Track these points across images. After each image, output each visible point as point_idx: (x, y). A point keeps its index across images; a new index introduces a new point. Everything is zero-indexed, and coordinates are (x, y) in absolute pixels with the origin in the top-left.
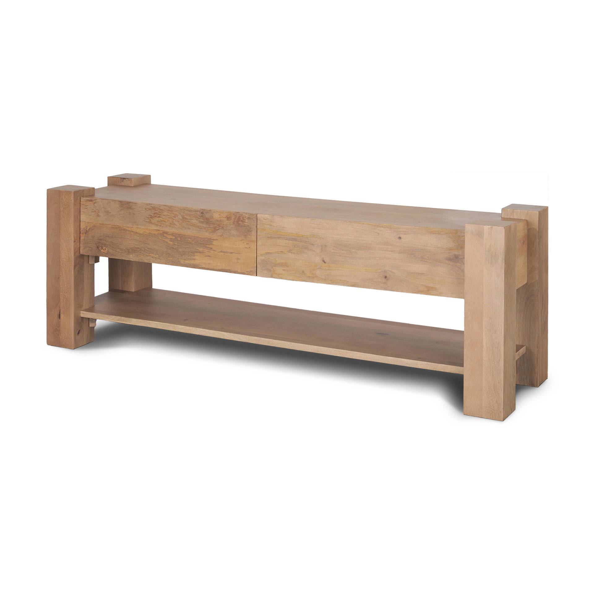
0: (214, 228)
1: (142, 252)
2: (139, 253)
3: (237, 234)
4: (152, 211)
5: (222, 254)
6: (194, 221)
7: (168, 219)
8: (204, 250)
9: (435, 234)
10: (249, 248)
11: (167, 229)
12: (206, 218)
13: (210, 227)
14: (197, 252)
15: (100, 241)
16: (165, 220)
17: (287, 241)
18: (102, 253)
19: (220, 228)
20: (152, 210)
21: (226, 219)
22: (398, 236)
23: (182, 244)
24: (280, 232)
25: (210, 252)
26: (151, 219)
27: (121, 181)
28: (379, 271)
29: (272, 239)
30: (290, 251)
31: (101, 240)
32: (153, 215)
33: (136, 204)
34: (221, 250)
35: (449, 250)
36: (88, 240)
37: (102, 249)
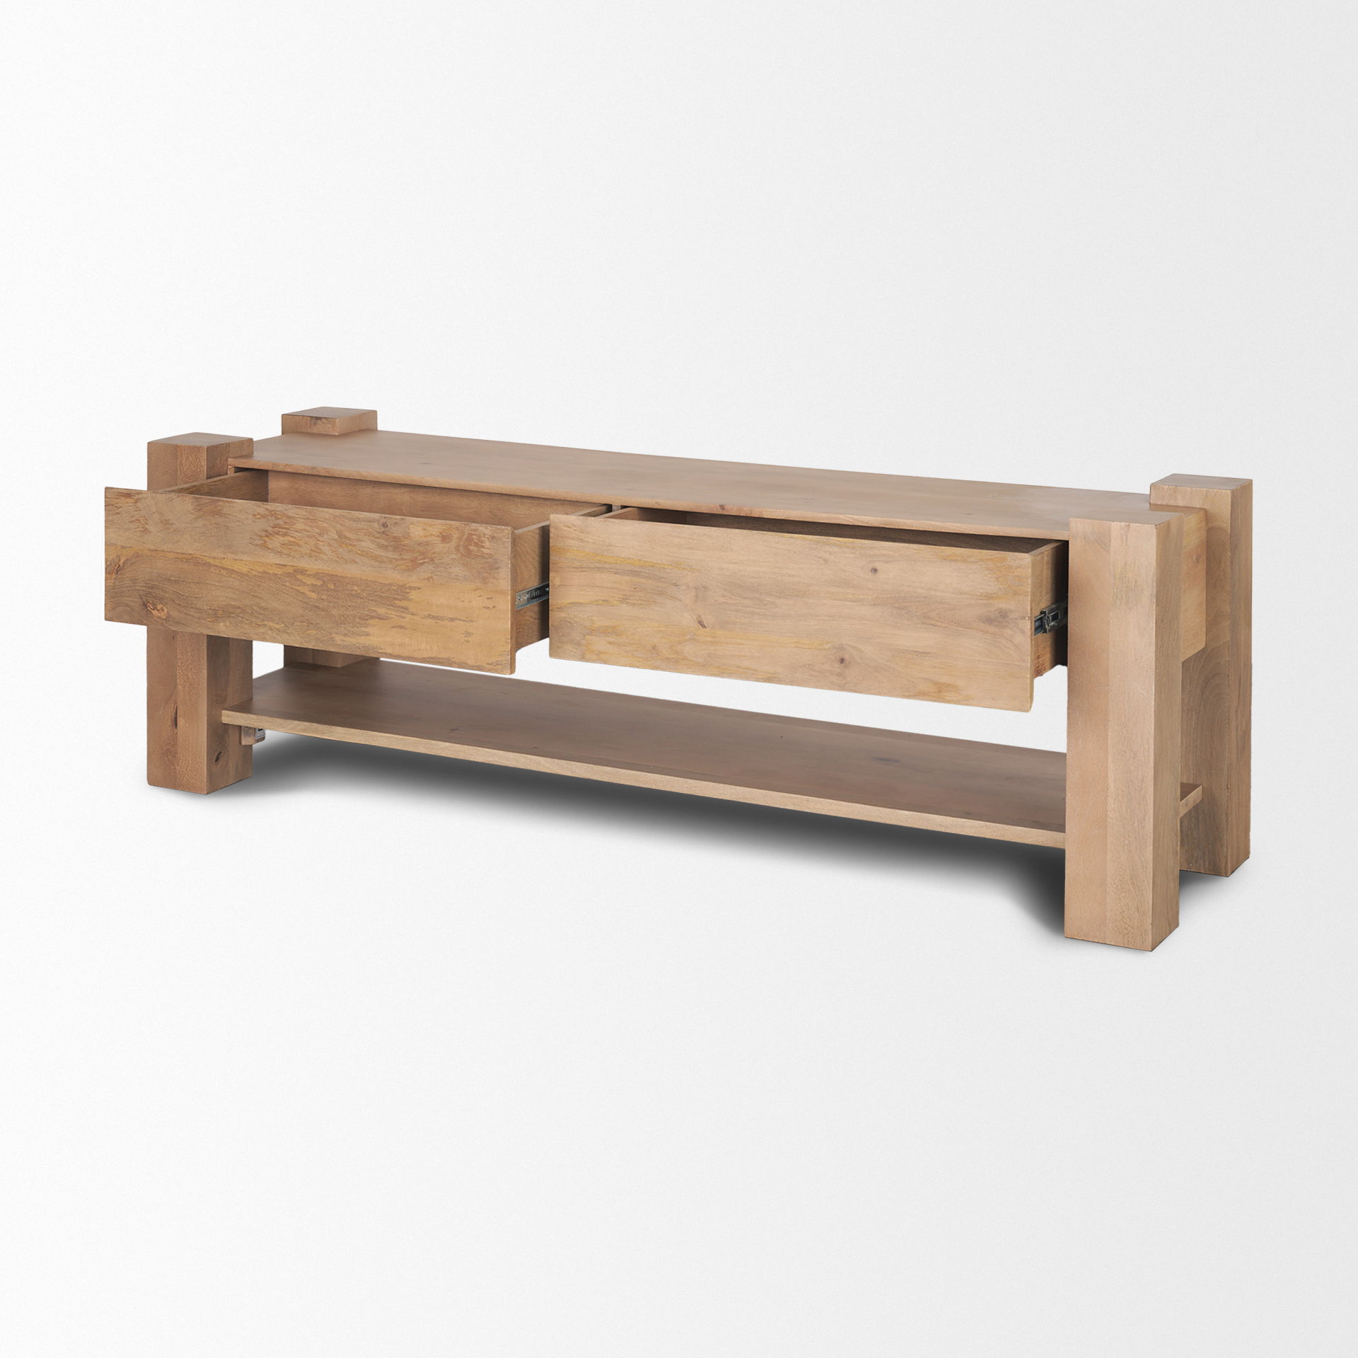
0: (413, 561)
1: (247, 618)
2: (240, 619)
3: (465, 575)
4: (268, 519)
5: (433, 621)
6: (367, 544)
7: (307, 539)
8: (390, 612)
10: (494, 607)
11: (305, 564)
12: (394, 537)
13: (403, 559)
14: (372, 617)
15: (150, 590)
16: (300, 542)
17: (618, 576)
18: (155, 618)
19: (426, 561)
20: (269, 518)
21: (440, 539)
22: (871, 566)
23: (338, 599)
24: (602, 555)
25: (404, 618)
26: (266, 539)
28: (827, 647)
29: (585, 571)
30: (625, 600)
31: (152, 588)
32: (270, 529)
33: (231, 505)
34: (428, 613)
35: (987, 600)
36: (122, 589)
37: (154, 610)
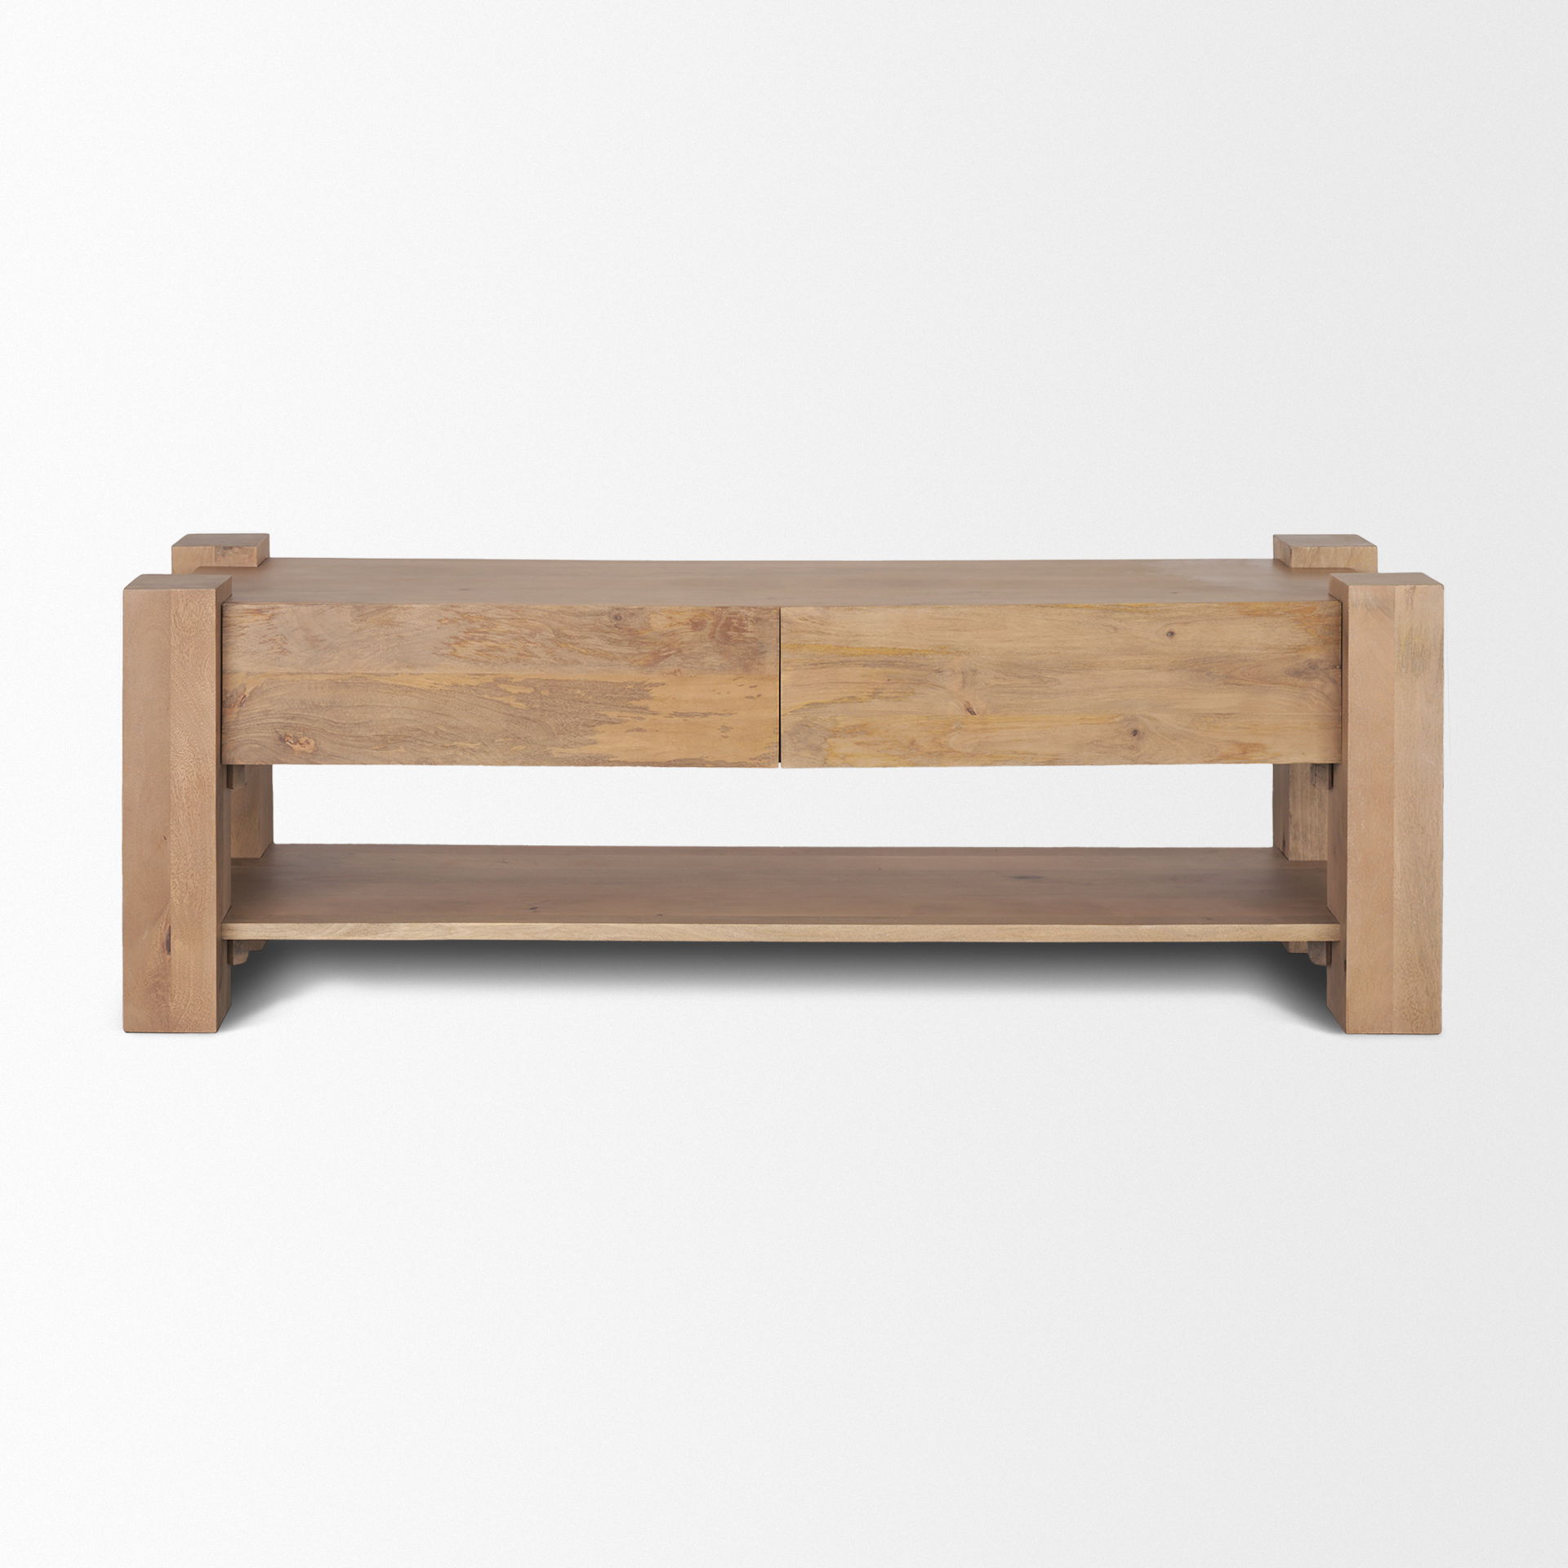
0: (654, 654)
1: (428, 740)
2: (420, 743)
3: (721, 664)
4: (460, 625)
5: (680, 720)
6: (594, 641)
7: (512, 642)
8: (625, 714)
9: (1261, 615)
10: (759, 696)
11: (509, 671)
12: (630, 630)
13: (641, 653)
14: (600, 723)
15: (290, 722)
16: (503, 646)
17: (867, 668)
18: (296, 753)
19: (671, 653)
20: (461, 622)
21: (690, 627)
22: (1167, 630)
23: (555, 706)
24: (848, 647)
25: (642, 718)
26: (456, 646)
27: (216, 554)
28: (1117, 720)
29: (827, 667)
30: (875, 695)
31: (294, 718)
32: (462, 636)
33: (407, 611)
34: (675, 710)
35: (1296, 652)
36: (248, 724)
37: (295, 744)
